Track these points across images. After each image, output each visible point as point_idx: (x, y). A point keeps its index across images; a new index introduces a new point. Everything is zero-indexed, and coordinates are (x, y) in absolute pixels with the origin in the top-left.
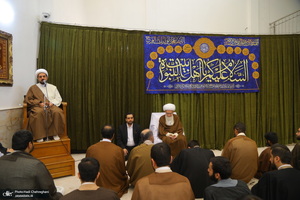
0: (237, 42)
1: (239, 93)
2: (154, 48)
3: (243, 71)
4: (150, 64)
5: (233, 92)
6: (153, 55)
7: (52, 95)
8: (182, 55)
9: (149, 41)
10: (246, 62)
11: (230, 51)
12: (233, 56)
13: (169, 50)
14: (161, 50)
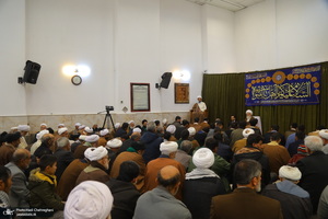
0: (302, 71)
1: (302, 105)
2: (250, 81)
3: (306, 90)
4: (248, 90)
5: (298, 105)
6: (249, 85)
7: (203, 107)
8: (265, 83)
9: (248, 77)
10: (308, 84)
11: (296, 77)
12: (299, 81)
13: (258, 81)
14: (253, 82)
